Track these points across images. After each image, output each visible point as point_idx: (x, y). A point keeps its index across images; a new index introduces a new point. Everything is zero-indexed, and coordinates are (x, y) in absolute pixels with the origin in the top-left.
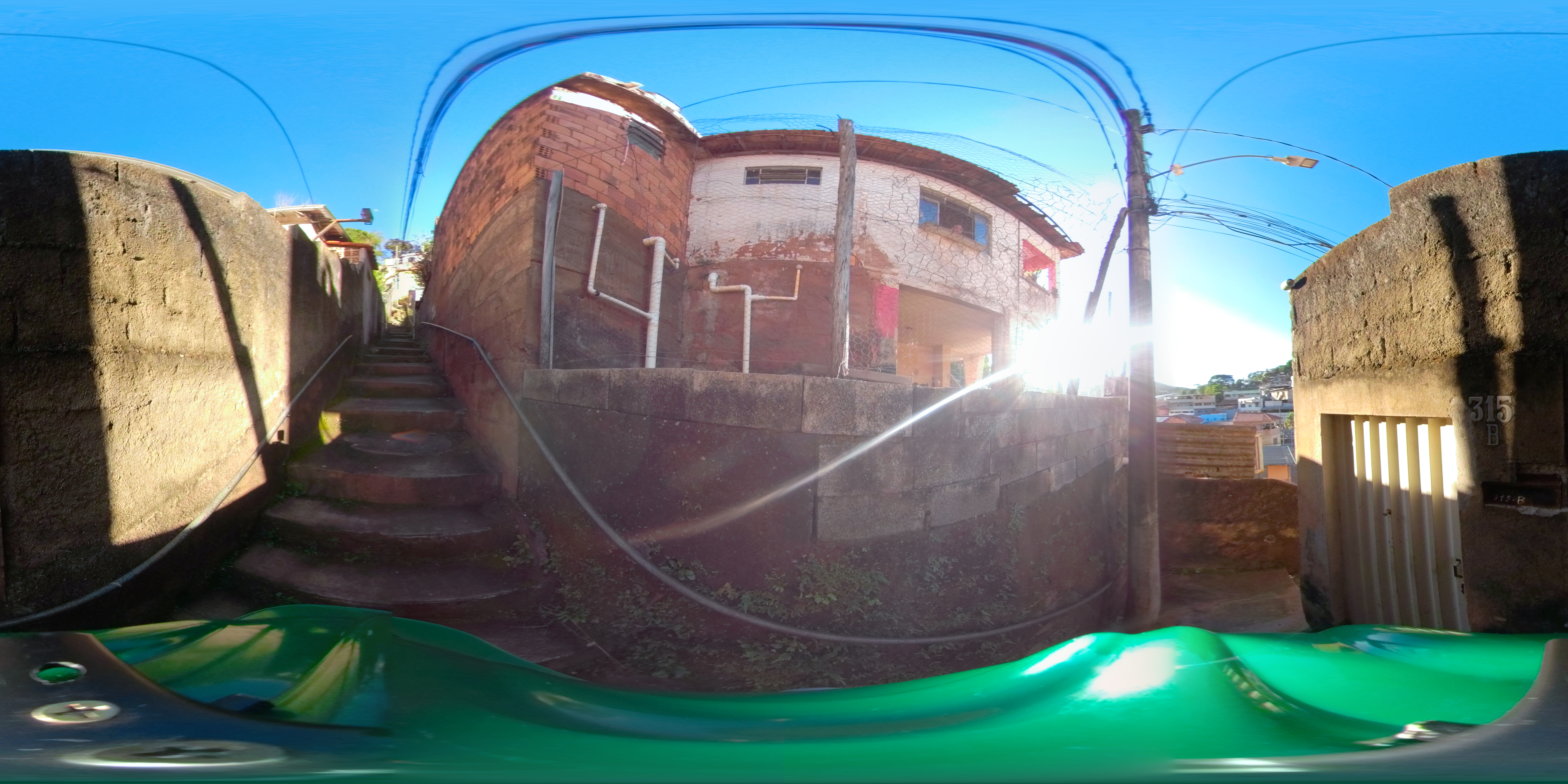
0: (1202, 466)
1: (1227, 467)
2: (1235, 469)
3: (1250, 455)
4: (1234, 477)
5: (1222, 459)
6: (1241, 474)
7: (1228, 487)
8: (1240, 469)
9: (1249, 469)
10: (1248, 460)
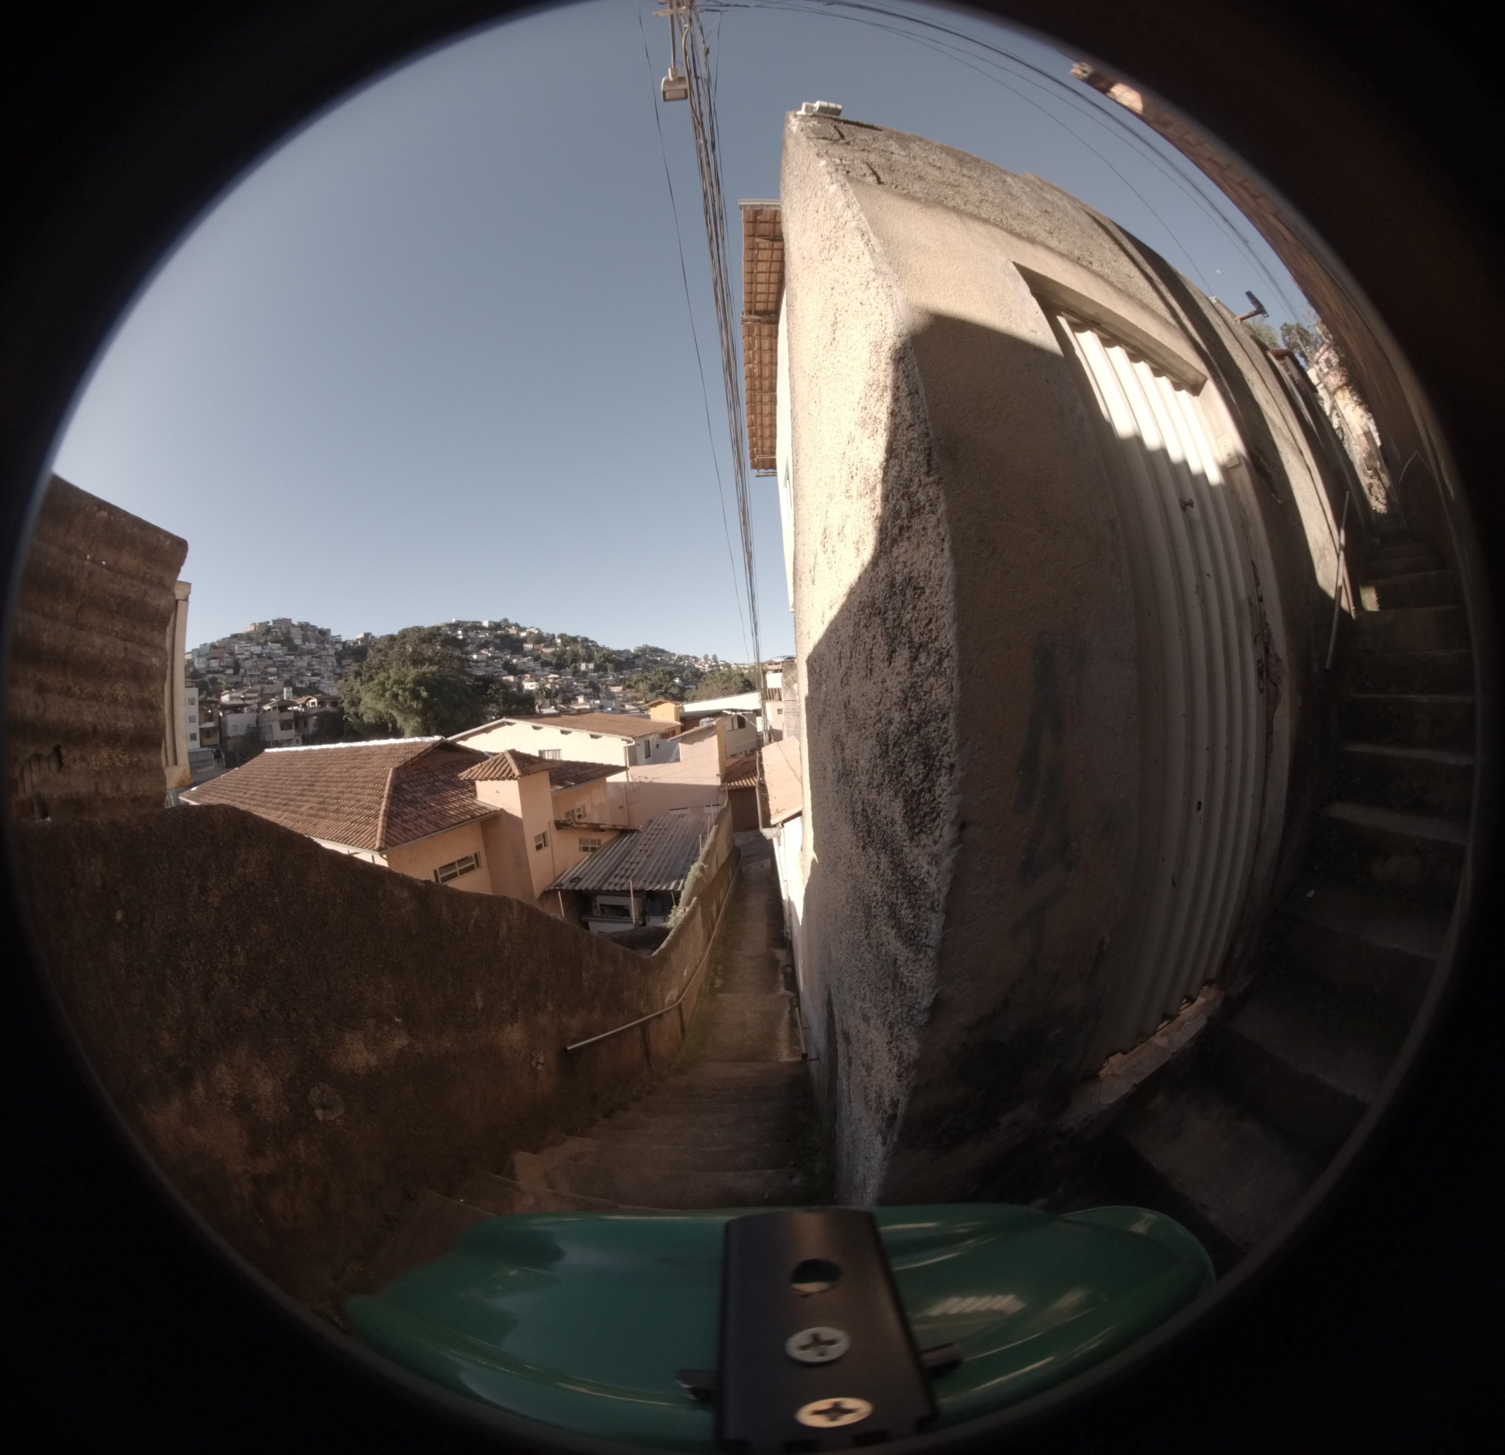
3: (149, 675)
6: (125, 786)
8: (119, 757)
9: (144, 759)
10: (142, 704)
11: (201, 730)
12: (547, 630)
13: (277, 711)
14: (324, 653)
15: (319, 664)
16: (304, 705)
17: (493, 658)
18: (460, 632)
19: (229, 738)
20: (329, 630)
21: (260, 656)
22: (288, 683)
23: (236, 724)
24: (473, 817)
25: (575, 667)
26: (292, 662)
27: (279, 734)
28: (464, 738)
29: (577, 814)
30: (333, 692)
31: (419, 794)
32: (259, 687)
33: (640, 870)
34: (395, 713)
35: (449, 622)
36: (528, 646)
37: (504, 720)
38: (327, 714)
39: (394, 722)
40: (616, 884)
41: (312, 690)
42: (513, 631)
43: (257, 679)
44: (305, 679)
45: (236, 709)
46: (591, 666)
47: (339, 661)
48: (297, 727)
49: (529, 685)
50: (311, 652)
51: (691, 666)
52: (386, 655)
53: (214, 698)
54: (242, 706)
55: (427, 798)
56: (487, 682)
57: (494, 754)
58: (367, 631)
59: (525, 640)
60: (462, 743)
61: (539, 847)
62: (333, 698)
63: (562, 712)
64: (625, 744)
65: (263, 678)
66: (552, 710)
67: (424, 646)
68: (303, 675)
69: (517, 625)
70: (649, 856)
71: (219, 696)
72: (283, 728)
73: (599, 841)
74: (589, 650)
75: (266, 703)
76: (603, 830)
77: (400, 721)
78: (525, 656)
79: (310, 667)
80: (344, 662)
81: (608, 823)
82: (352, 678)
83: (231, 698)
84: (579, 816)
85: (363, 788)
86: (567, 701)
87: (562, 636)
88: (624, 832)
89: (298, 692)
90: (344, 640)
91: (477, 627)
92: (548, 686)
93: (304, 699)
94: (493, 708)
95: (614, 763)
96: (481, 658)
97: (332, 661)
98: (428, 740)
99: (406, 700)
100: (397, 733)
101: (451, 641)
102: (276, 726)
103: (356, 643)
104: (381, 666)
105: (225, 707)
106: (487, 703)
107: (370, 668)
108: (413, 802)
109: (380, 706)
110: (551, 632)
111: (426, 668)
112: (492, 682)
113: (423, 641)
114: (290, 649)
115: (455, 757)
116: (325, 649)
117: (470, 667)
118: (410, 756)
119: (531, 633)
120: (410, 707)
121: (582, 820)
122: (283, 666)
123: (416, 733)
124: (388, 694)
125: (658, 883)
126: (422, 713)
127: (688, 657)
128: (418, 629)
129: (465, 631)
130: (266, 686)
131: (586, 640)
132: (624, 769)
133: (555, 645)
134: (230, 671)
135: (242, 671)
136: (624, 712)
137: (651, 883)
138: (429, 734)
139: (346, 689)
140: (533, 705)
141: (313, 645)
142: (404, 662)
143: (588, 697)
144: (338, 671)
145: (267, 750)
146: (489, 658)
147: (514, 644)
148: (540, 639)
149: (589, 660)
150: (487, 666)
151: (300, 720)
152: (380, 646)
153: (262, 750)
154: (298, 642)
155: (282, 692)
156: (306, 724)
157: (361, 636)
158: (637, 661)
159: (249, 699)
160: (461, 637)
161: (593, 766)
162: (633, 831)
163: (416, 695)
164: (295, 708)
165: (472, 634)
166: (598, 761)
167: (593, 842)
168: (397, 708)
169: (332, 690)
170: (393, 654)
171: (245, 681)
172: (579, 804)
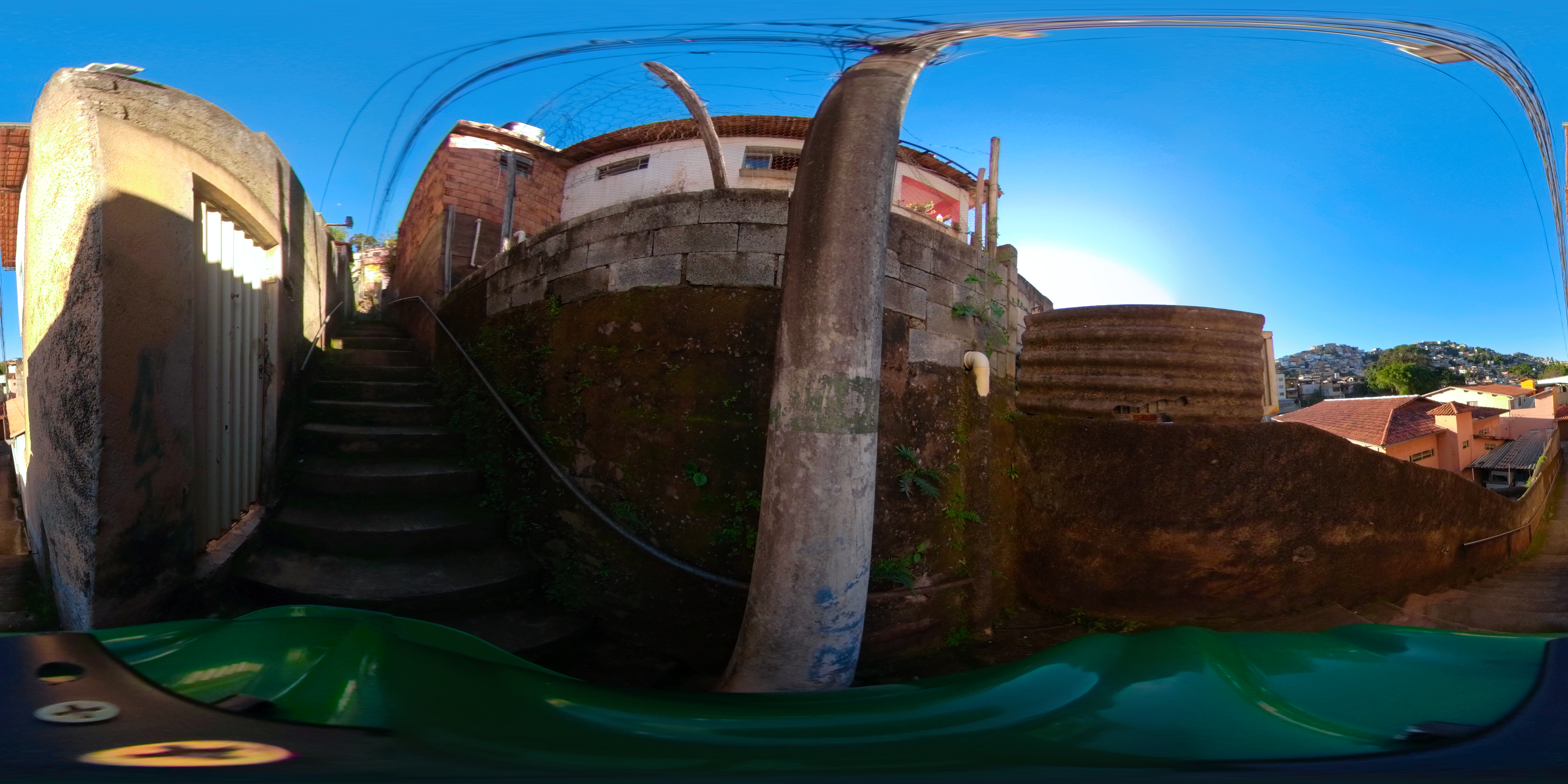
0: (1152, 391)
1: (1206, 394)
2: (1222, 400)
3: (1253, 369)
4: (1221, 418)
5: (1192, 377)
6: (1236, 413)
7: (1209, 441)
8: (1233, 402)
9: (1250, 402)
10: (1249, 381)
11: (1286, 391)
12: (1469, 346)
13: (1331, 383)
14: (1355, 358)
15: (1354, 362)
16: (1346, 381)
17: (1444, 359)
18: (1426, 347)
19: (1304, 395)
20: (1357, 348)
21: (1320, 360)
22: (1337, 371)
23: (1307, 389)
24: (1432, 432)
25: (1485, 363)
26: (1338, 362)
27: (1332, 393)
28: (1430, 396)
29: (1484, 432)
30: (1362, 375)
31: (1406, 421)
32: (1320, 373)
33: (1514, 459)
34: (1395, 384)
35: (1420, 342)
36: (1461, 353)
37: (1450, 387)
38: (1359, 384)
39: (1394, 388)
40: (1502, 466)
41: (1350, 374)
42: (1453, 346)
43: (1319, 370)
44: (1346, 369)
45: (1307, 383)
46: (1492, 362)
47: (1364, 361)
48: (1342, 390)
49: (1462, 371)
50: (1348, 357)
51: (1540, 362)
52: (1389, 358)
53: (1294, 378)
54: (1311, 381)
55: (1410, 423)
56: (1441, 370)
57: (1445, 403)
58: (1378, 347)
59: (1459, 350)
60: (1429, 398)
61: (1464, 447)
62: (1362, 377)
63: (1478, 384)
64: (1509, 399)
65: (1323, 369)
66: (1473, 383)
67: (1408, 353)
68: (1344, 367)
69: (1455, 343)
70: (1519, 452)
71: (1298, 377)
72: (1334, 390)
73: (1495, 445)
74: (1491, 354)
75: (1325, 380)
76: (1497, 440)
77: (1397, 388)
78: (1460, 357)
79: (1348, 364)
80: (1367, 362)
81: (1499, 436)
82: (1371, 368)
83: (1305, 378)
84: (1486, 433)
85: (1377, 417)
86: (1481, 378)
87: (1477, 348)
88: (1507, 441)
89: (1342, 375)
90: (1366, 352)
91: (1435, 344)
92: (1472, 372)
93: (1346, 378)
94: (1444, 382)
95: (1503, 408)
96: (1438, 358)
97: (1360, 361)
98: (1412, 396)
99: (1400, 378)
100: (1396, 393)
101: (1424, 351)
102: (1331, 390)
103: (1373, 352)
104: (1386, 363)
105: (1301, 382)
106: (1441, 379)
107: (1380, 364)
108: (1403, 425)
109: (1387, 381)
110: (1472, 346)
111: (1410, 364)
112: (1444, 370)
113: (1408, 351)
114: (1336, 356)
115: (1424, 404)
116: (1356, 356)
117: (1432, 363)
118: (1402, 403)
119: (1462, 347)
120: (1402, 381)
121: (1486, 435)
122: (1333, 364)
123: (1405, 393)
124: (1390, 376)
125: (1523, 465)
126: (1409, 384)
127: (1539, 358)
128: (1405, 346)
129: (1429, 346)
130: (1324, 373)
131: (1489, 350)
132: (1508, 411)
133: (1474, 352)
134: (1304, 367)
135: (1310, 366)
136: (1508, 384)
137: (1519, 465)
138: (1412, 394)
139: (1368, 374)
140: (1464, 381)
141: (1349, 354)
142: (1398, 361)
143: (1491, 377)
144: (1364, 365)
145: (1325, 400)
146: (1442, 359)
147: (1454, 353)
148: (1467, 349)
149: (1491, 359)
150: (1441, 362)
151: (1344, 388)
152: (1385, 354)
153: (1323, 400)
154: (1341, 353)
155: (1334, 375)
156: (1347, 389)
157: (1375, 349)
158: (1515, 360)
159: (1315, 378)
160: (1427, 349)
161: (1493, 409)
162: (1512, 440)
163: (1405, 376)
164: (1341, 382)
165: (1432, 348)
166: (1496, 407)
167: (1492, 445)
168: (1396, 382)
169: (1361, 374)
170: (1393, 357)
171: (1312, 370)
172: (1486, 427)
